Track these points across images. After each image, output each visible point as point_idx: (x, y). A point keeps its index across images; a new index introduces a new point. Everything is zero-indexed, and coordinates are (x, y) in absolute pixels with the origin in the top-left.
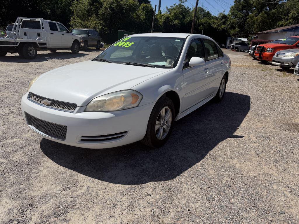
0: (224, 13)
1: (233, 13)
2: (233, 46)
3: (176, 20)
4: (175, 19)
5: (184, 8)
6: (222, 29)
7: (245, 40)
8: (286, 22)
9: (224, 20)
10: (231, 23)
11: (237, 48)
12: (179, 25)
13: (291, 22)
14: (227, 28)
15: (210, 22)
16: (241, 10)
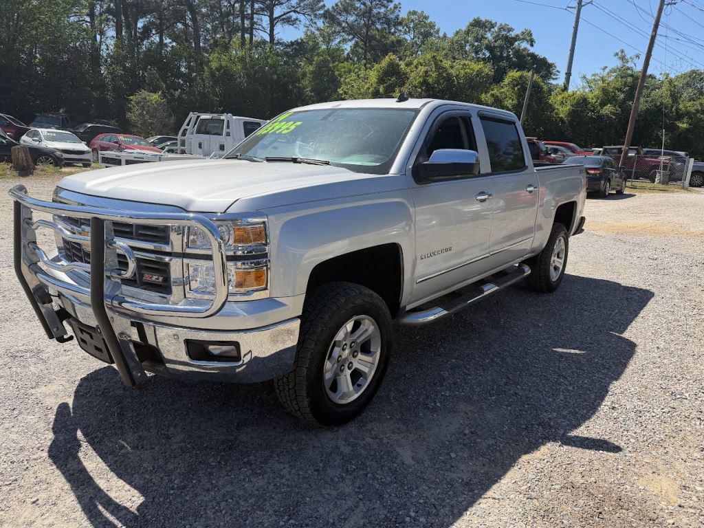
3: (605, 105)
4: (603, 104)
5: (632, 74)
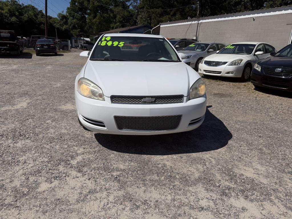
0: (63, 14)
1: (70, 14)
2: (81, 45)
5: (19, 5)
6: (65, 29)
7: (88, 39)
8: (116, 25)
9: (64, 20)
10: (73, 24)
11: (85, 47)
12: (18, 23)
13: (118, 25)
14: (69, 28)
15: (51, 22)
16: (77, 12)
